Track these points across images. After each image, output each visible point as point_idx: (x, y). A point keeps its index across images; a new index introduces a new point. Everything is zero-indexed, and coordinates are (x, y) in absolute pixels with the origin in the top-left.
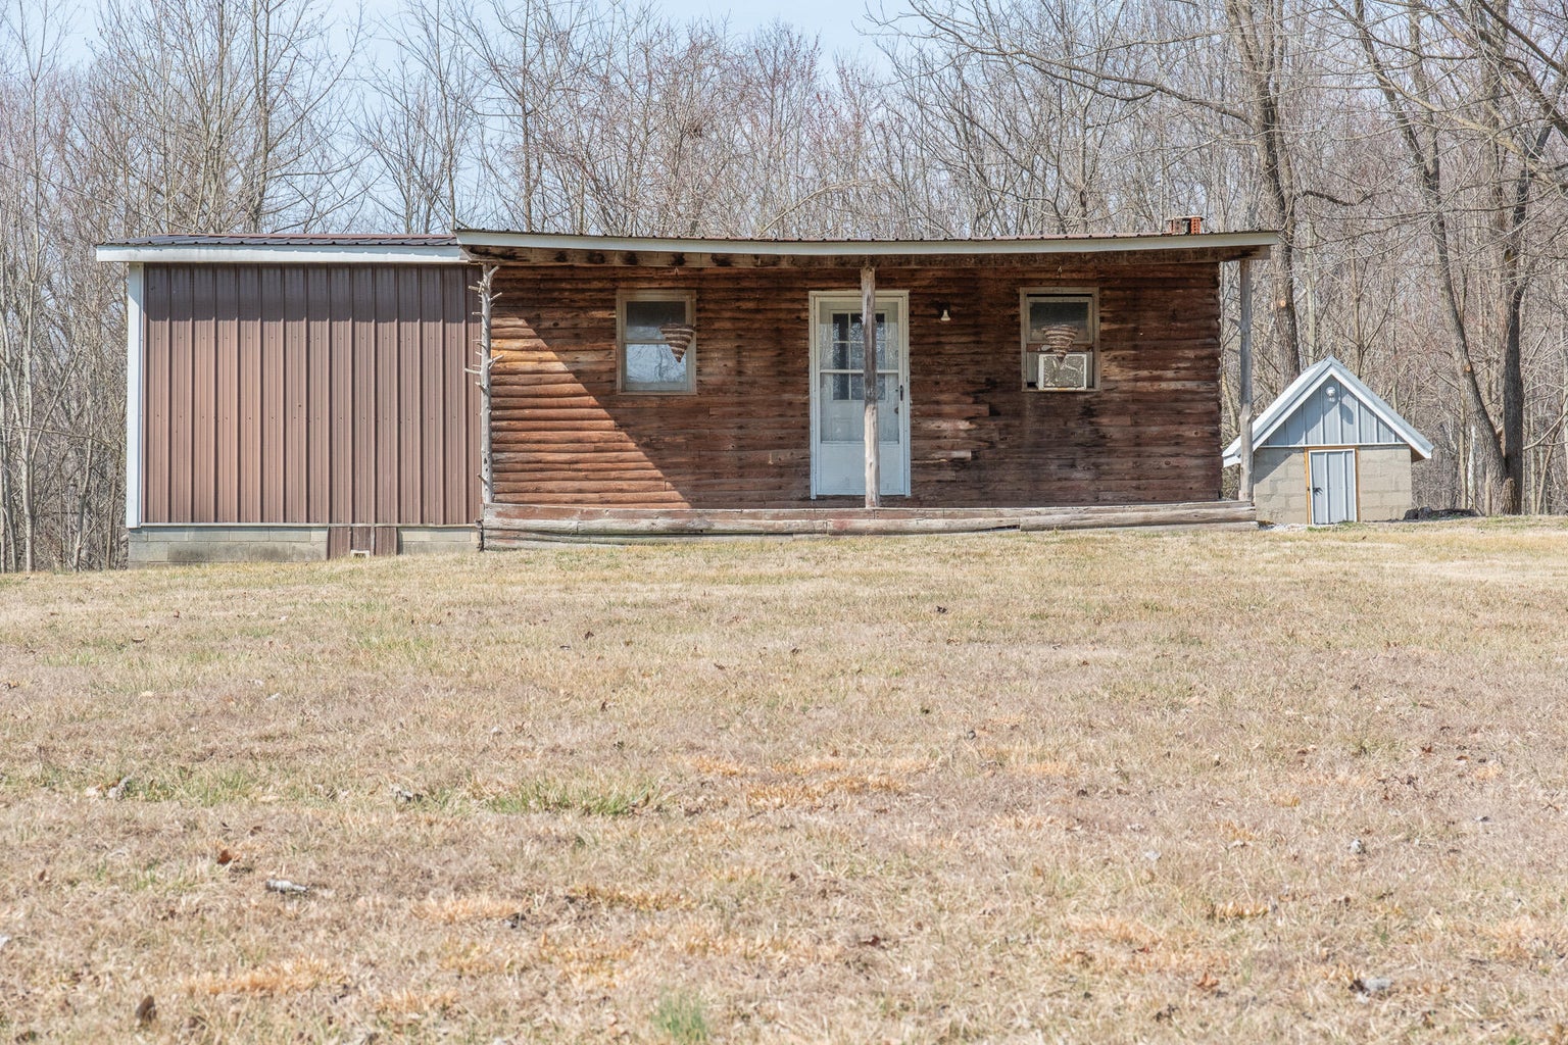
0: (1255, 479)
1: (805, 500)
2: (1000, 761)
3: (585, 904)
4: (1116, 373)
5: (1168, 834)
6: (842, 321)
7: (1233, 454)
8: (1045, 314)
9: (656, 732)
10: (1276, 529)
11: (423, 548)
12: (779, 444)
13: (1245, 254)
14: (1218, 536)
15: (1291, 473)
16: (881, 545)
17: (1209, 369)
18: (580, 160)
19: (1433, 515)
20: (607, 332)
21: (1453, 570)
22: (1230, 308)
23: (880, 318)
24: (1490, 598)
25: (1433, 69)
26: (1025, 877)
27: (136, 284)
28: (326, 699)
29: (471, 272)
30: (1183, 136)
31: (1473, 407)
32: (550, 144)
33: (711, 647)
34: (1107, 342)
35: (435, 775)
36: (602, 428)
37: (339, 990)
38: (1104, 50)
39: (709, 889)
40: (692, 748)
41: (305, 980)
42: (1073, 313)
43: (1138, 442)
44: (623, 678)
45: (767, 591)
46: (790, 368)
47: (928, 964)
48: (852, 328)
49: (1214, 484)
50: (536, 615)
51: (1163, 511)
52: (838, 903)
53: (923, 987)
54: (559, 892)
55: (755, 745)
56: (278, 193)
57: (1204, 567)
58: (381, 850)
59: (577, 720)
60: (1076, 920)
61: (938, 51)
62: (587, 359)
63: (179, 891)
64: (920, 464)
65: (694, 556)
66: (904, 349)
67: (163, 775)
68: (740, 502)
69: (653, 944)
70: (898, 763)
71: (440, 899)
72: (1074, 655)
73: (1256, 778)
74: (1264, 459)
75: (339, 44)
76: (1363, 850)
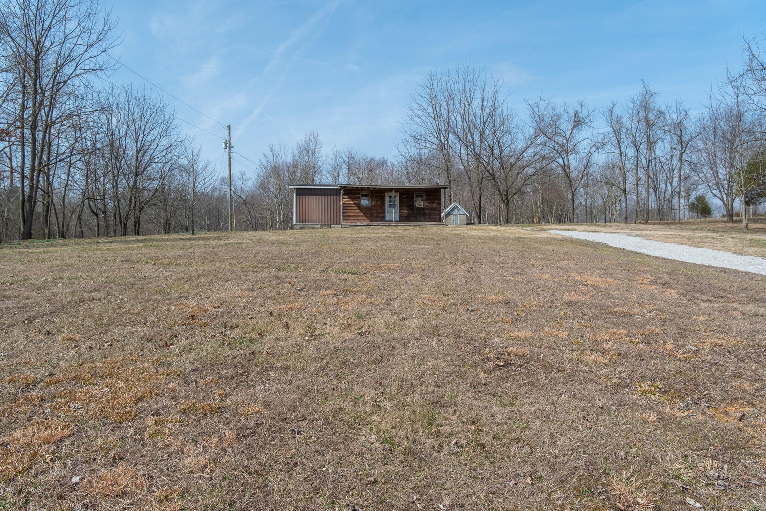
0: (446, 217)
1: (385, 221)
2: (411, 265)
3: (345, 292)
4: (427, 204)
5: (436, 278)
6: (390, 197)
7: (443, 215)
8: (418, 196)
9: (360, 260)
10: (449, 226)
11: (334, 227)
12: (382, 213)
13: (445, 188)
14: (441, 227)
15: (450, 218)
16: (395, 228)
17: (440, 204)
18: (355, 175)
19: (470, 224)
20: (358, 198)
21: (474, 233)
22: (443, 196)
23: (395, 196)
24: (480, 237)
25: (470, 163)
26: (414, 287)
27: (295, 191)
28: (313, 253)
29: (340, 190)
30: (436, 172)
31: (474, 209)
32: (352, 172)
33: (369, 245)
34: (426, 200)
35: (327, 267)
36: (358, 211)
37: (304, 308)
38: (426, 160)
39: (365, 289)
40: (365, 262)
41: (299, 307)
42: (421, 196)
43: (430, 213)
44: (357, 250)
45: (379, 235)
46: (383, 203)
47: (399, 304)
48: (392, 198)
49: (440, 219)
50: (346, 239)
51: (433, 223)
52: (385, 292)
53: (398, 309)
54: (342, 290)
55: (375, 262)
56: (316, 178)
57: (439, 232)
58: (315, 282)
59: (349, 257)
60: (422, 296)
61: (404, 161)
62: (356, 202)
63: (282, 289)
64: (401, 216)
65: (369, 229)
66: (399, 201)
67: (285, 267)
68: (376, 221)
69: (355, 300)
70: (396, 265)
71: (323, 291)
72: (422, 246)
73: (449, 268)
74: (447, 215)
75: (324, 158)
76: (466, 282)
